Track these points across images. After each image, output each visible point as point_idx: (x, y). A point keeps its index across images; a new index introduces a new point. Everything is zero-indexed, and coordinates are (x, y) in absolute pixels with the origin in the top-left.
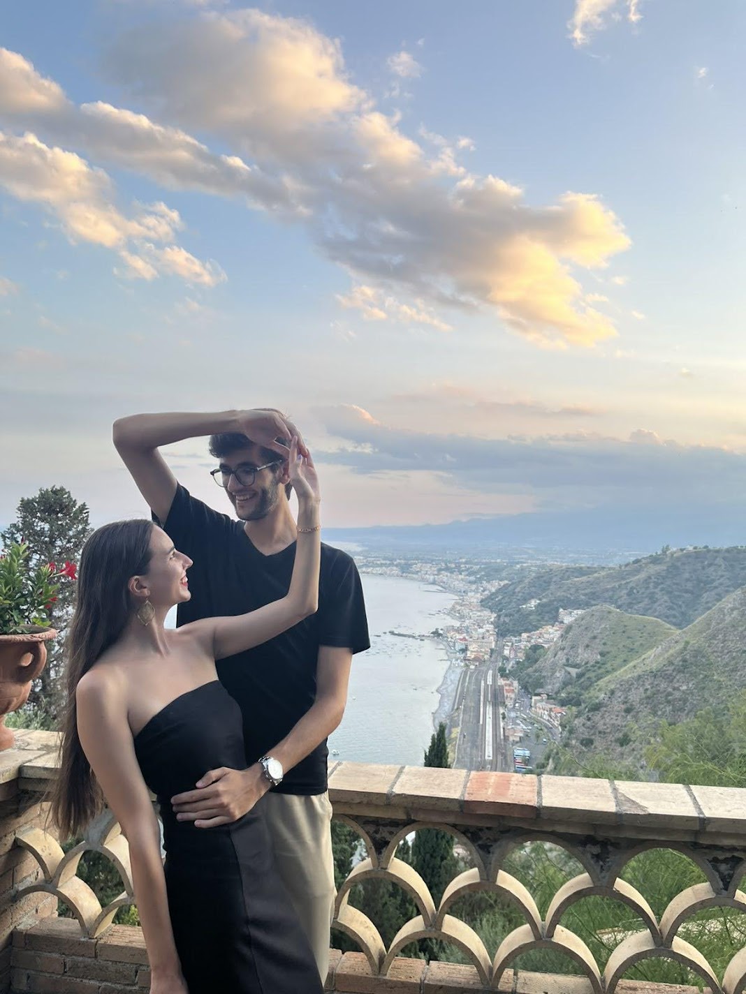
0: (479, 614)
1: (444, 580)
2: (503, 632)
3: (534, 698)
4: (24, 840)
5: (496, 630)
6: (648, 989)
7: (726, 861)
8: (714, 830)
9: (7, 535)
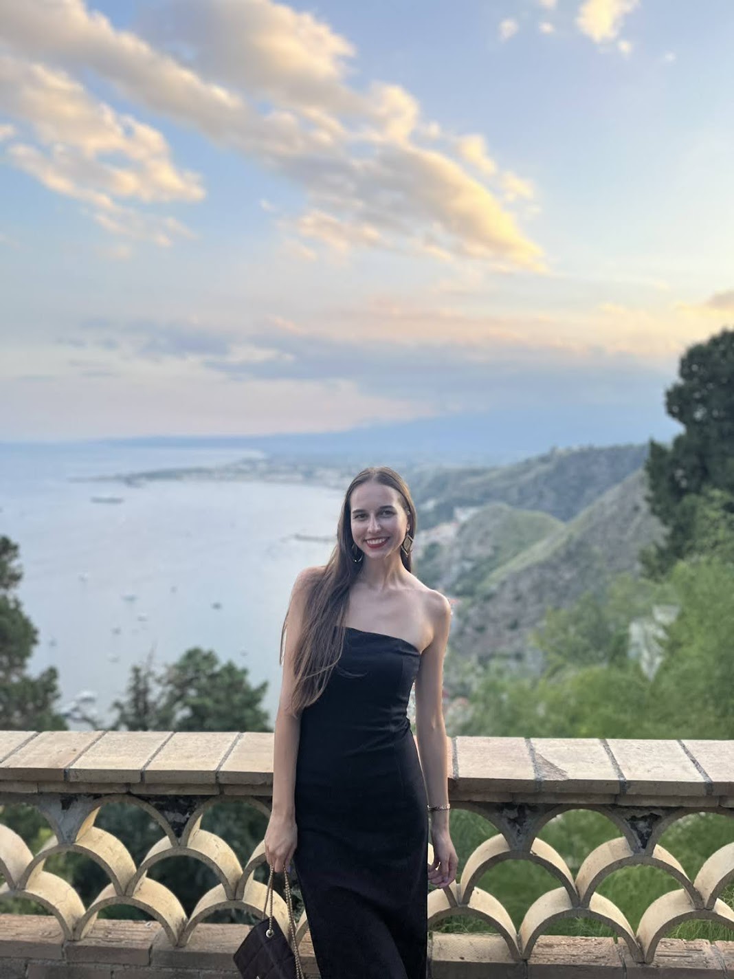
6: (564, 945)
7: (644, 818)
8: (634, 793)
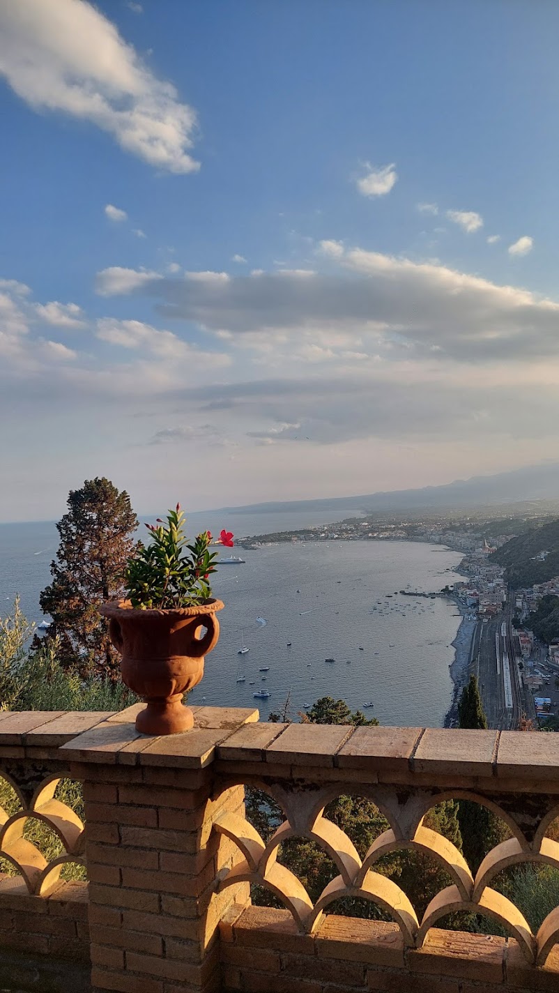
0: (488, 569)
1: (450, 539)
2: (513, 584)
3: (551, 647)
4: (221, 826)
5: (507, 583)
9: (62, 526)
